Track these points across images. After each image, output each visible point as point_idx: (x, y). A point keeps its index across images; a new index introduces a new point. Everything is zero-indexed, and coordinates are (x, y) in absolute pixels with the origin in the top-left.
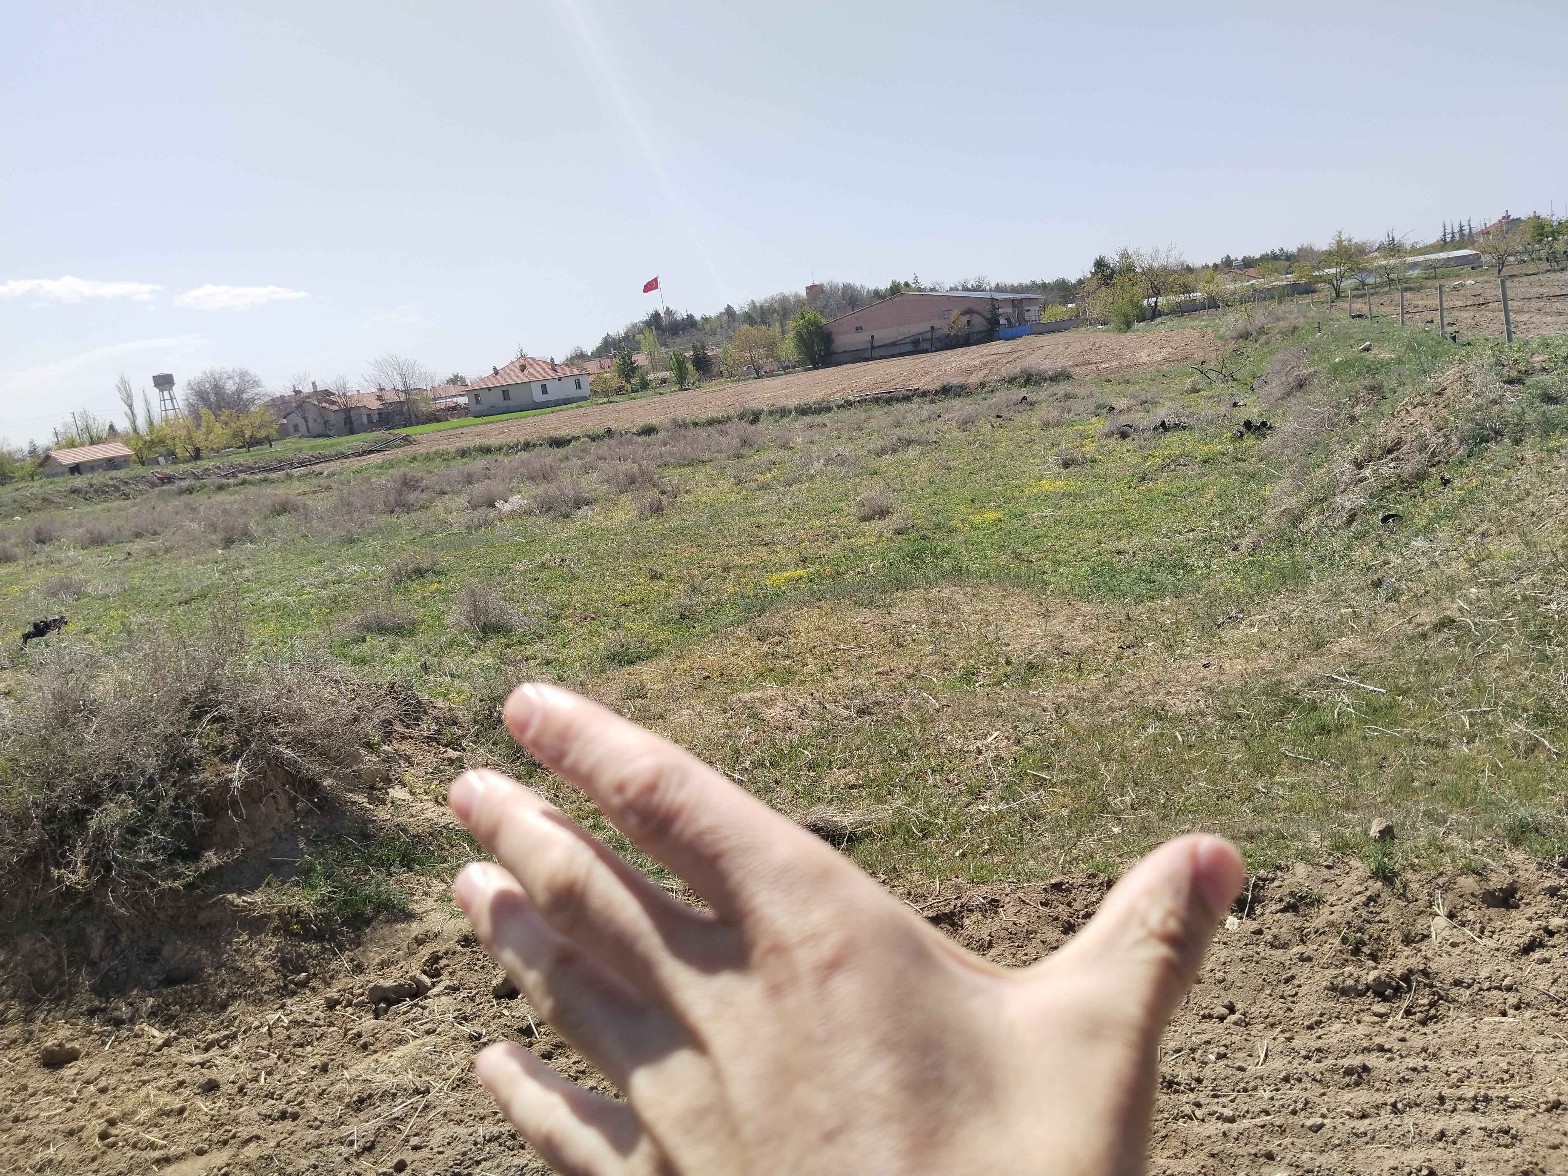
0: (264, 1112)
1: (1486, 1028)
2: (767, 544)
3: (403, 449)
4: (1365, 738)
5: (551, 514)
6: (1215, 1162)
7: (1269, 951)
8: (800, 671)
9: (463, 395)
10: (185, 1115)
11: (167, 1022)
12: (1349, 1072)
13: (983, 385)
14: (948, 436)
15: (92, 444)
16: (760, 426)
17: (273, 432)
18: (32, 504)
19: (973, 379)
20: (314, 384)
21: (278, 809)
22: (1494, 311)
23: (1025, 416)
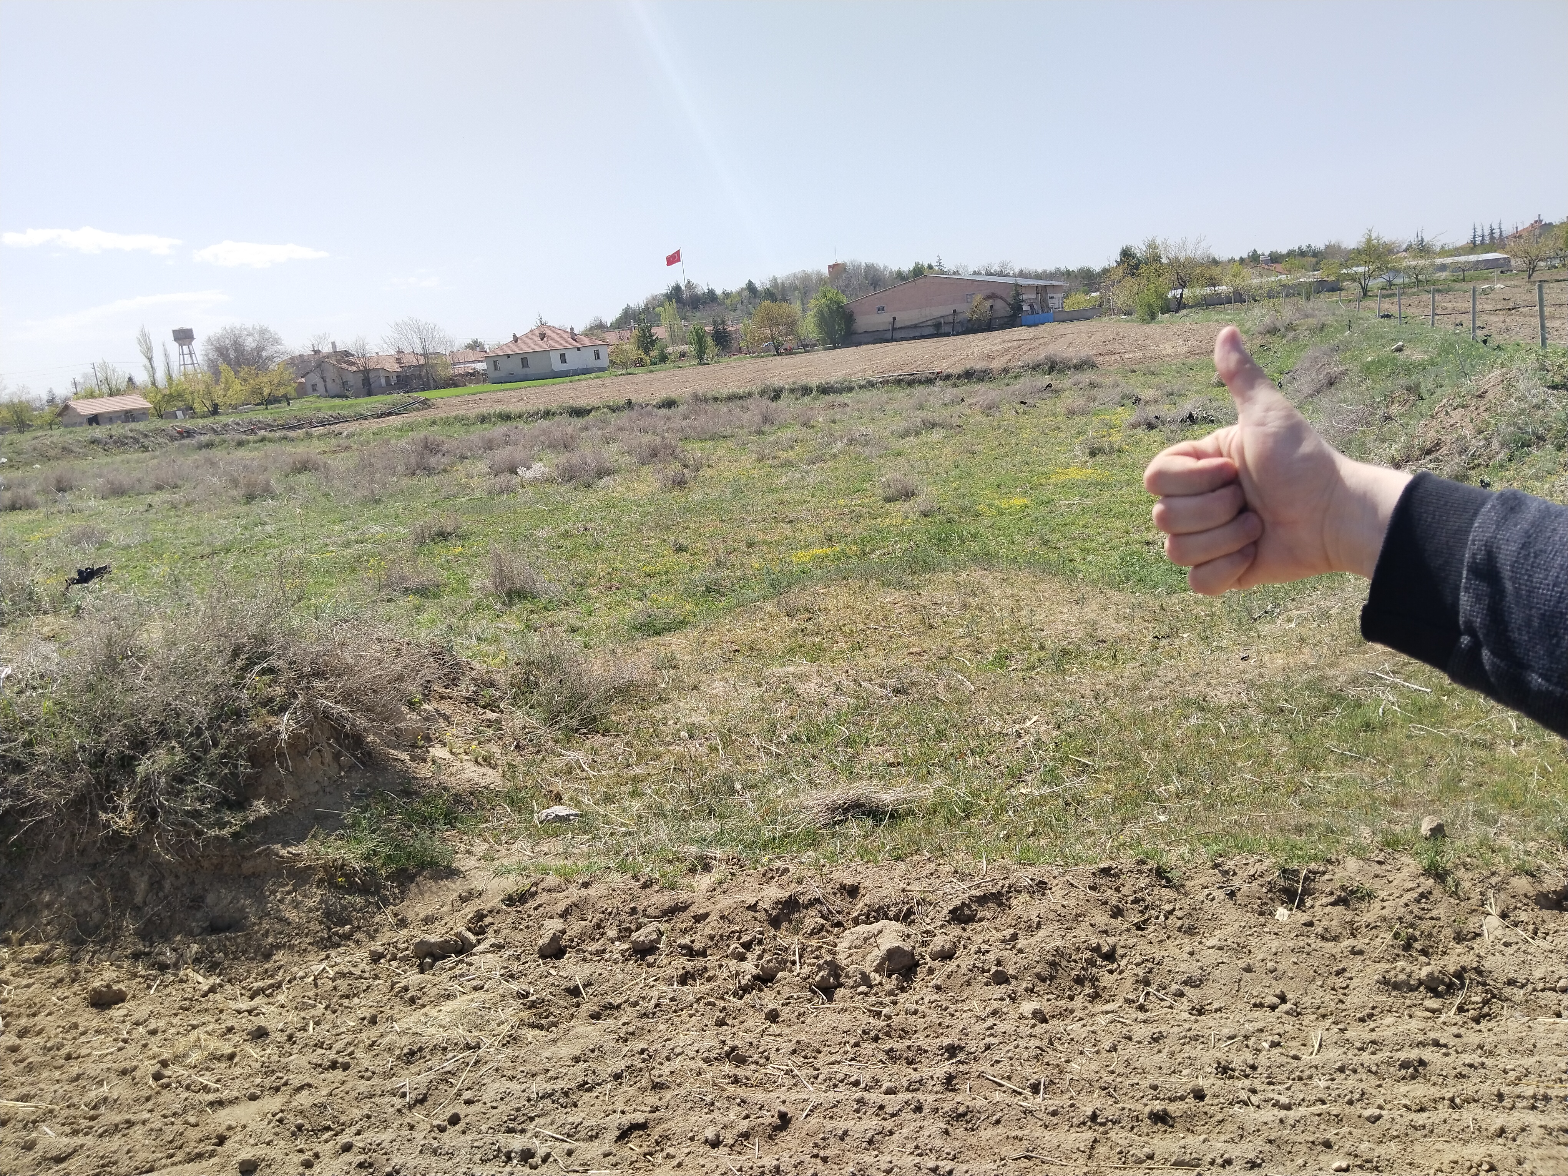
0: (314, 1061)
1: (1542, 1029)
2: (791, 521)
3: (421, 413)
4: (1409, 737)
5: (573, 482)
6: (1273, 1149)
7: (1320, 943)
8: (830, 648)
9: (482, 361)
10: (236, 1060)
11: (213, 968)
12: (1405, 1065)
13: (1006, 370)
14: (971, 421)
15: (111, 395)
16: (781, 404)
17: (290, 390)
18: (52, 453)
19: (996, 365)
20: (333, 344)
21: (322, 763)
22: (1524, 316)
23: (1050, 403)
